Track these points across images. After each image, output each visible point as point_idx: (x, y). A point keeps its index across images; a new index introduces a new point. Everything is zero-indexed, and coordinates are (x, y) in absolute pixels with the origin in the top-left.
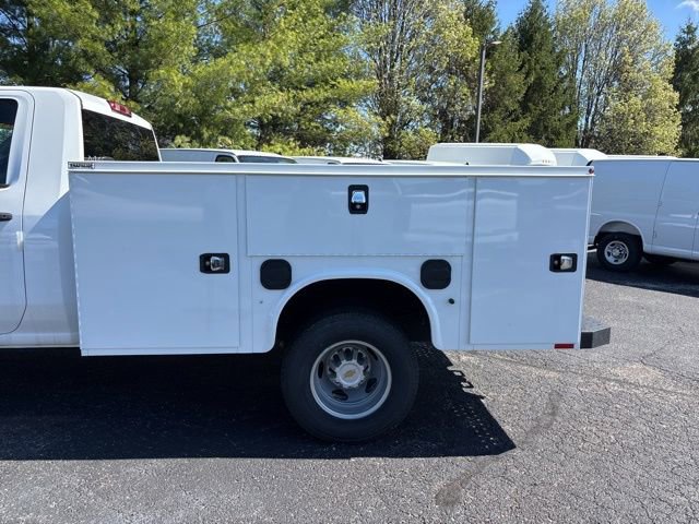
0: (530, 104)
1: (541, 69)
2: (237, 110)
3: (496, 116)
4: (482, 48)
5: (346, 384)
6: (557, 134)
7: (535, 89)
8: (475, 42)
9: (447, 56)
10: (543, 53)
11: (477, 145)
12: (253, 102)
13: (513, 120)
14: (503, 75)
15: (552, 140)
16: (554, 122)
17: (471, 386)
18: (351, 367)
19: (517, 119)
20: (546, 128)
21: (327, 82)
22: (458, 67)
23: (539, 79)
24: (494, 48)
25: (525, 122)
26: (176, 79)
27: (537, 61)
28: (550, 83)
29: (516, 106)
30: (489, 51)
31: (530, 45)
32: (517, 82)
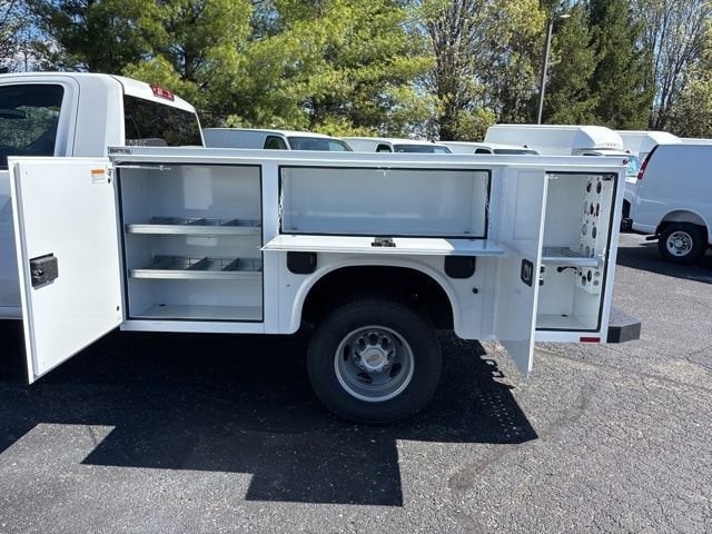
0: (600, 83)
1: (614, 44)
2: (291, 89)
3: (561, 96)
4: (548, 22)
5: (370, 367)
6: (629, 115)
7: (606, 67)
8: (542, 16)
9: (511, 31)
10: (616, 27)
11: (539, 126)
12: (307, 81)
13: (579, 100)
14: (571, 51)
15: (623, 121)
16: (625, 101)
17: (502, 376)
18: (374, 352)
19: (584, 99)
20: (616, 108)
21: (382, 60)
22: (522, 44)
23: (611, 55)
24: (562, 22)
25: (594, 102)
26: (232, 57)
27: (609, 36)
28: (623, 59)
29: (584, 84)
30: (557, 25)
31: (602, 18)
32: (586, 58)
